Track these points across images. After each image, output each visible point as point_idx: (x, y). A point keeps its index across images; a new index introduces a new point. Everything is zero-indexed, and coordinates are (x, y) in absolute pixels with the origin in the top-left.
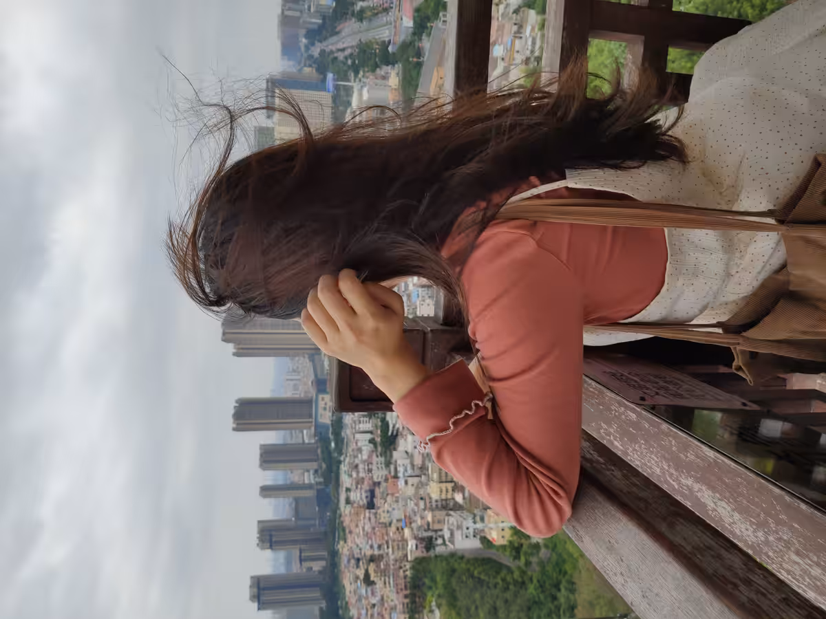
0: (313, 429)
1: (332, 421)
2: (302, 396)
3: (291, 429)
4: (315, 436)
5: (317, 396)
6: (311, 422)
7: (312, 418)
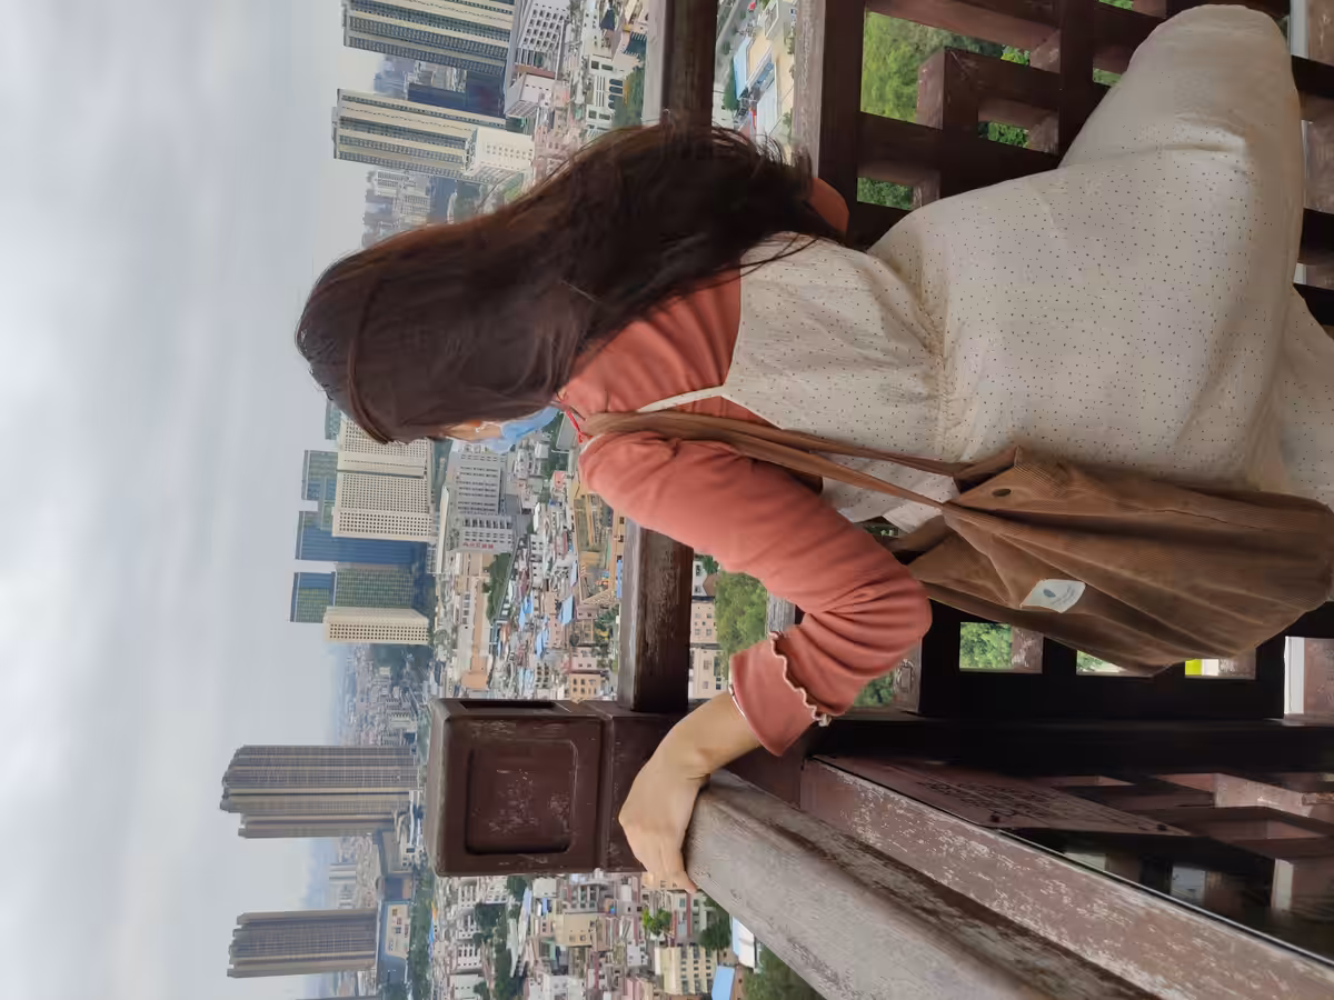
0: (374, 969)
1: (409, 952)
2: (358, 906)
3: (335, 970)
4: (378, 981)
5: (384, 907)
6: (374, 956)
7: (374, 950)
